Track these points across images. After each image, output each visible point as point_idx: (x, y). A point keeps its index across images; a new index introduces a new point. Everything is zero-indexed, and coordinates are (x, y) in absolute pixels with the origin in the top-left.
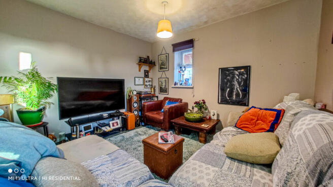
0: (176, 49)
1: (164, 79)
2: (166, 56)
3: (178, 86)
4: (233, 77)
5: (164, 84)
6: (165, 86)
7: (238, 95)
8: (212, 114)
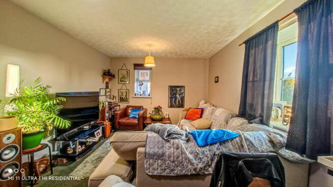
0: (136, 67)
1: (125, 91)
2: (127, 72)
3: (139, 96)
4: (177, 92)
5: (124, 94)
6: (126, 96)
7: (179, 102)
8: (165, 115)
